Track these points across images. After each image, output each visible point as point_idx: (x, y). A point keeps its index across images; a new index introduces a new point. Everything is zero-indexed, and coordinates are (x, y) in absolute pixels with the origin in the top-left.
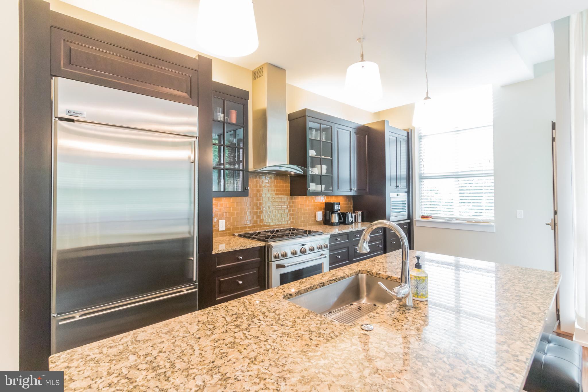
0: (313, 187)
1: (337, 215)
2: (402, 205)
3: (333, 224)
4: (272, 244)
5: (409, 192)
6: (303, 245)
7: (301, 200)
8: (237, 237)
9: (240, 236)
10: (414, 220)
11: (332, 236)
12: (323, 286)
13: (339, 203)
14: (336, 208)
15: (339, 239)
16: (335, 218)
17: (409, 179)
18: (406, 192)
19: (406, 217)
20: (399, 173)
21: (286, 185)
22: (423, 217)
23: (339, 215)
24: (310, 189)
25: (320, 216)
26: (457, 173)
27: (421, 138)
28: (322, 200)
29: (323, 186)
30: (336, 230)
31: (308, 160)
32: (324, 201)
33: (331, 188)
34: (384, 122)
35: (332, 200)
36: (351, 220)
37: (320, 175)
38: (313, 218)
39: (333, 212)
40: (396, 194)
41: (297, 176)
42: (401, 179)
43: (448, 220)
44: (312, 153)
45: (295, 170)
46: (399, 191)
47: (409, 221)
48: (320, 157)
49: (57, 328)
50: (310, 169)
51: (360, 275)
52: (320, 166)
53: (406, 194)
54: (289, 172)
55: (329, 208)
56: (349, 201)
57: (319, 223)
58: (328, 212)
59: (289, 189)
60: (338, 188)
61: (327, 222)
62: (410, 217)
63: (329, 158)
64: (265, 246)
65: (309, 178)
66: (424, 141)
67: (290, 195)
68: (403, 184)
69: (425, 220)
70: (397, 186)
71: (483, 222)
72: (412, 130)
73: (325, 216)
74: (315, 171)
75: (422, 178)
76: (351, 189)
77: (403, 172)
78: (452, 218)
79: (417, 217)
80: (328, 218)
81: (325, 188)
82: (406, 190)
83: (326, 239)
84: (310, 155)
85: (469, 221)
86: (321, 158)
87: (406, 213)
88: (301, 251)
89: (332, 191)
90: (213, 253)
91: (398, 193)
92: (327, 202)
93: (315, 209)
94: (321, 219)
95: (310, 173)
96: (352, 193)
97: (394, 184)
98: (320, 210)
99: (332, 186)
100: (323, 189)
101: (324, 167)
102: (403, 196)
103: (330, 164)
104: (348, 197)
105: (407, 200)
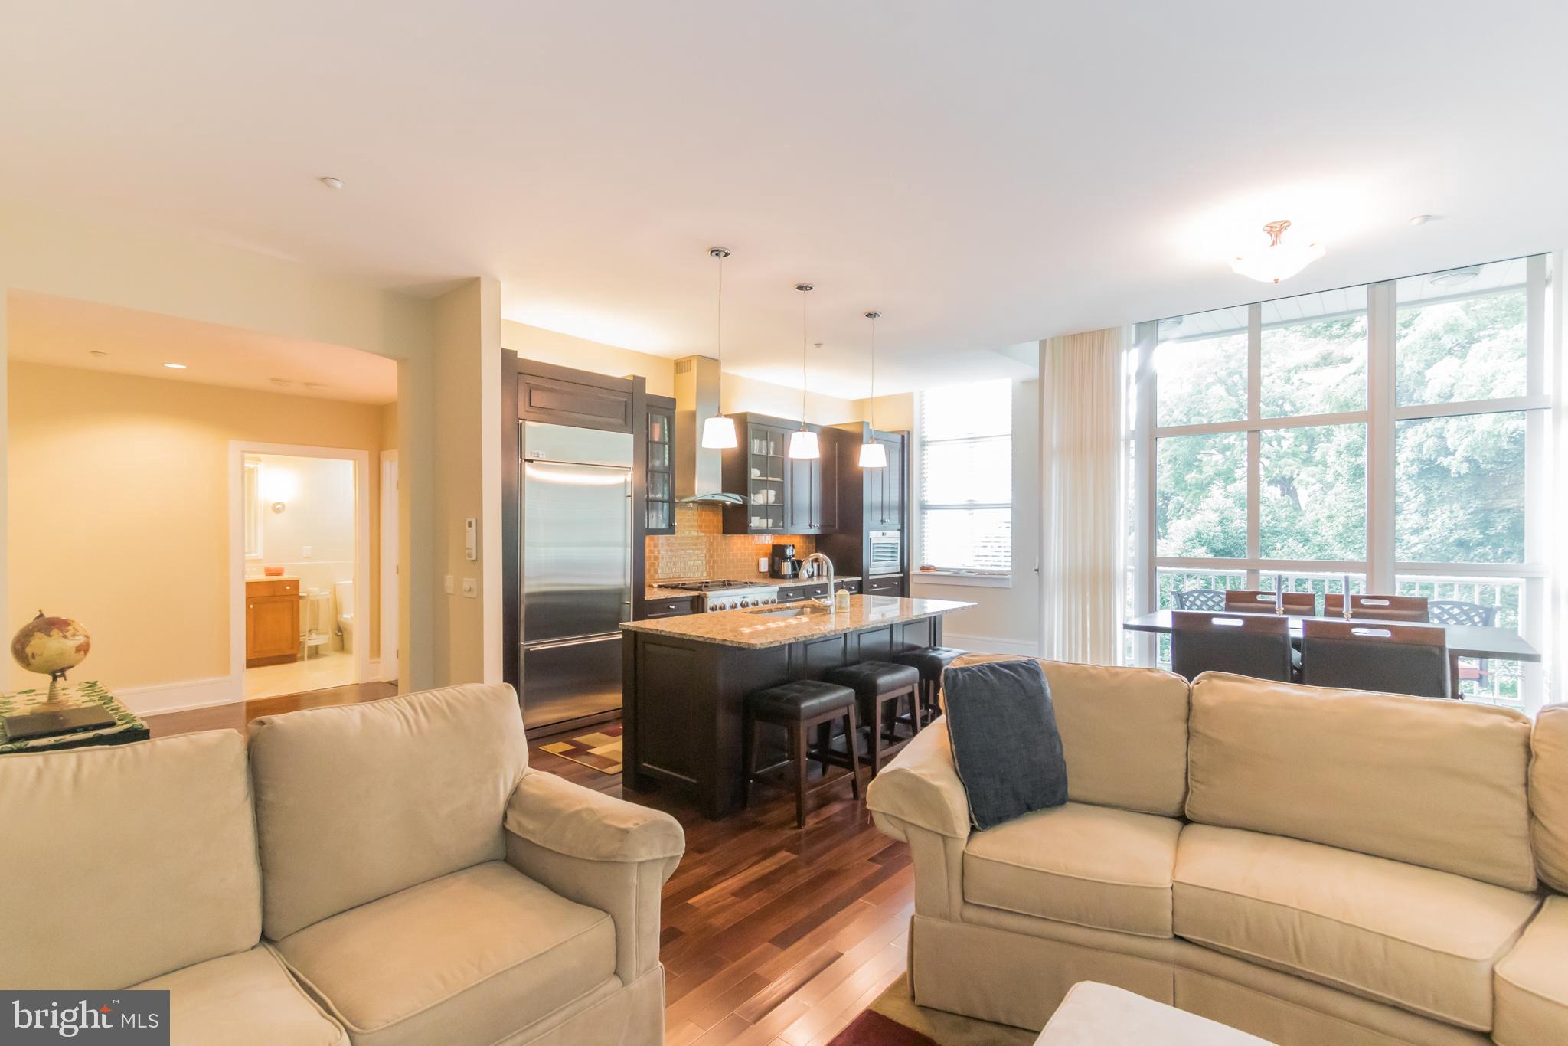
0: (755, 522)
1: (789, 563)
2: (890, 550)
3: (783, 577)
4: (707, 593)
5: (903, 529)
6: (744, 597)
7: (738, 541)
8: (656, 590)
9: (660, 587)
10: (911, 573)
11: (781, 590)
12: (772, 611)
13: (793, 546)
14: (789, 552)
15: (791, 595)
16: (787, 568)
17: (903, 508)
18: (898, 530)
19: (898, 569)
20: (886, 500)
21: (717, 519)
22: (923, 568)
23: (793, 563)
24: (752, 525)
25: (764, 565)
26: (972, 502)
27: (923, 444)
28: (768, 540)
29: (770, 521)
30: (789, 584)
31: (750, 485)
32: (770, 543)
33: (781, 524)
34: (862, 423)
35: (783, 541)
36: (811, 571)
37: (767, 506)
38: (755, 568)
39: (784, 558)
40: (880, 532)
41: (734, 506)
42: (889, 508)
43: (955, 573)
44: (755, 473)
45: (732, 499)
46: (885, 529)
47: (902, 575)
48: (765, 478)
49: (525, 654)
50: (752, 498)
51: (805, 609)
52: (766, 491)
53: (899, 533)
54: (723, 503)
55: (778, 553)
56: (811, 542)
57: (763, 575)
58: (777, 559)
59: (721, 524)
60: (792, 524)
61: (775, 573)
62: (904, 569)
63: (779, 479)
64: (698, 596)
65: (750, 510)
66: (930, 450)
67: (723, 533)
68: (893, 518)
69: (926, 573)
70: (882, 521)
71: (999, 574)
72: (909, 432)
73: (772, 565)
74: (758, 499)
75: (924, 507)
76: (811, 525)
77: (894, 497)
78: (961, 570)
79: (914, 570)
80: (776, 569)
81: (773, 524)
82: (899, 527)
83: (774, 591)
84: (753, 477)
85: (981, 573)
86: (767, 481)
87: (898, 562)
88: (741, 605)
89: (783, 527)
90: (646, 599)
91: (884, 532)
92: (775, 544)
93: (757, 554)
94: (767, 570)
95: (752, 503)
96: (814, 531)
97: (877, 516)
98: (765, 555)
99: (783, 520)
100: (770, 525)
101: (772, 493)
102: (893, 536)
103: (780, 488)
104: (808, 536)
105: (899, 542)
